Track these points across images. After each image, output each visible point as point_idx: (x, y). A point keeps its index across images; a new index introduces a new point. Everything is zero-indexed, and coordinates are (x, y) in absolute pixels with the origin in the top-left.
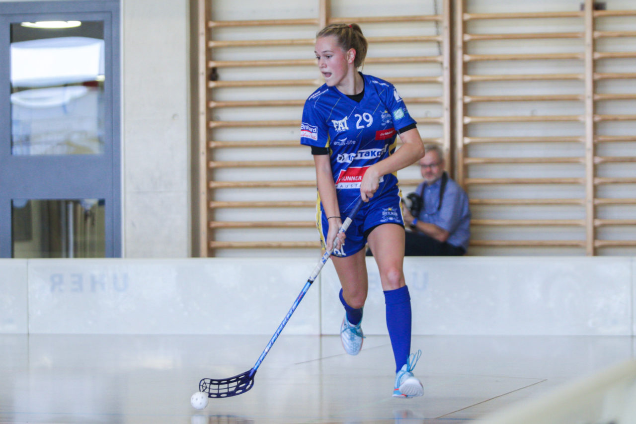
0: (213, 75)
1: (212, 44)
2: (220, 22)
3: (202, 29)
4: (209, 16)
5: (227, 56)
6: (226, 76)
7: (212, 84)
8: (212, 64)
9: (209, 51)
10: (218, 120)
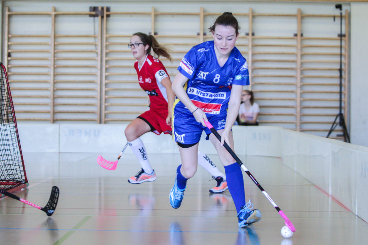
0: (9, 55)
1: (10, 43)
2: (12, 35)
3: (6, 37)
4: (9, 33)
5: (14, 48)
6: (14, 55)
7: (9, 58)
8: (10, 51)
9: (9, 46)
10: (10, 72)
